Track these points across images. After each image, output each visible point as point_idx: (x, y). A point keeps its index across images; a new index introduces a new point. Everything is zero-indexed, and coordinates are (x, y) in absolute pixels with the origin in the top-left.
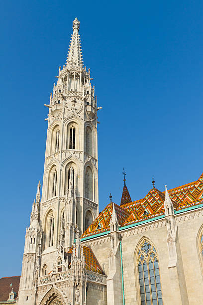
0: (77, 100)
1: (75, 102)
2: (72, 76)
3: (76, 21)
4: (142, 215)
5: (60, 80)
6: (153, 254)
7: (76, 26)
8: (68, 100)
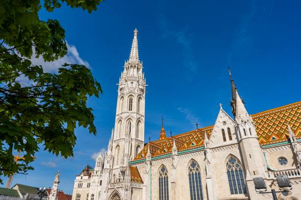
0: (134, 82)
1: (132, 83)
2: (132, 66)
3: (136, 31)
4: (163, 152)
5: (125, 69)
6: (166, 174)
7: (136, 34)
8: (129, 82)
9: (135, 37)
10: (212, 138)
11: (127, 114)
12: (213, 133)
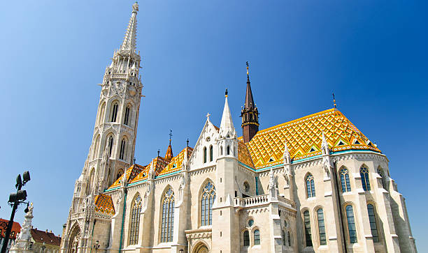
0: (121, 81)
4: (142, 177)
6: (140, 204)
10: (192, 159)
12: (195, 153)
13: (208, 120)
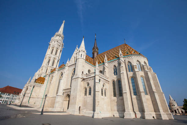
0: (56, 42)
2: (57, 35)
8: (53, 42)
9: (63, 24)
10: (70, 61)
11: (49, 55)
12: (71, 59)
13: (77, 47)
